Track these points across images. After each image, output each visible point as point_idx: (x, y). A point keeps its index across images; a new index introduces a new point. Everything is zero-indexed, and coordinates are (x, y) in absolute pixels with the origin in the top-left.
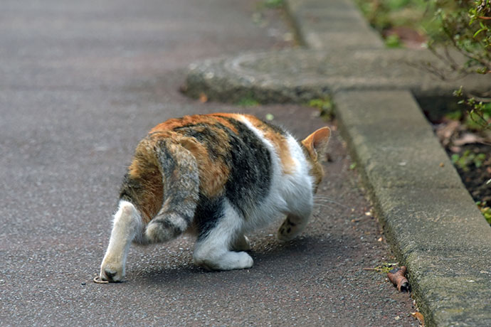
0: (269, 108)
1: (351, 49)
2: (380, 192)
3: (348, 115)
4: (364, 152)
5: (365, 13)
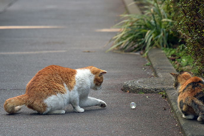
3: (170, 96)
4: (175, 107)
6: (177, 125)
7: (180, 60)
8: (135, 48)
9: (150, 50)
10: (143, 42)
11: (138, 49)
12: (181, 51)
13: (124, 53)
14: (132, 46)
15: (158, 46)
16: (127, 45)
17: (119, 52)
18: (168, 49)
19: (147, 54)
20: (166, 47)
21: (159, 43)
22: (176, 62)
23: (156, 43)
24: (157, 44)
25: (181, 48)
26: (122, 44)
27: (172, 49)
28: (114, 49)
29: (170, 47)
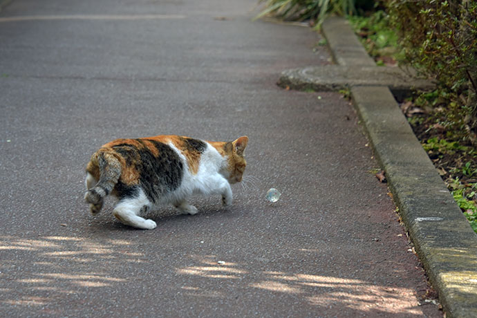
0: (319, 93)
1: (360, 66)
2: (373, 134)
3: (357, 97)
4: (365, 116)
5: (367, 49)
7: (374, 37)
8: (302, 15)
9: (327, 20)
10: (314, 5)
11: (305, 17)
12: (379, 22)
13: (282, 23)
14: (297, 11)
15: (340, 12)
16: (288, 11)
17: (274, 20)
18: (356, 17)
19: (321, 26)
20: (353, 14)
21: (341, 8)
22: (369, 40)
23: (336, 7)
24: (338, 10)
25: (378, 18)
26: (279, 8)
27: (361, 18)
28: (265, 16)
29: (359, 15)
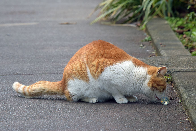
2: (191, 111)
3: (177, 81)
4: (184, 96)
6: (187, 120)
7: (189, 33)
8: (130, 18)
9: (150, 21)
10: (139, 10)
11: (133, 19)
12: (191, 21)
13: (114, 25)
14: (126, 15)
15: (160, 14)
16: (119, 15)
17: (109, 23)
18: (173, 18)
19: (146, 26)
20: (171, 16)
21: (161, 11)
22: (184, 36)
23: (157, 10)
24: (159, 12)
25: (191, 17)
26: (112, 12)
27: (178, 19)
28: (101, 20)
29: (176, 16)
